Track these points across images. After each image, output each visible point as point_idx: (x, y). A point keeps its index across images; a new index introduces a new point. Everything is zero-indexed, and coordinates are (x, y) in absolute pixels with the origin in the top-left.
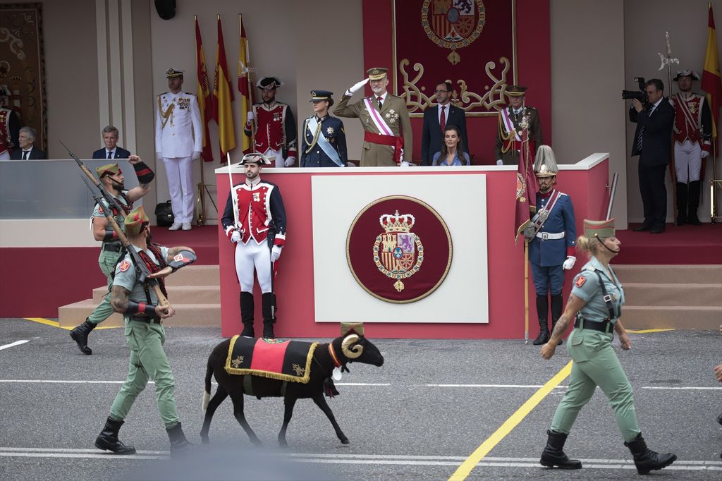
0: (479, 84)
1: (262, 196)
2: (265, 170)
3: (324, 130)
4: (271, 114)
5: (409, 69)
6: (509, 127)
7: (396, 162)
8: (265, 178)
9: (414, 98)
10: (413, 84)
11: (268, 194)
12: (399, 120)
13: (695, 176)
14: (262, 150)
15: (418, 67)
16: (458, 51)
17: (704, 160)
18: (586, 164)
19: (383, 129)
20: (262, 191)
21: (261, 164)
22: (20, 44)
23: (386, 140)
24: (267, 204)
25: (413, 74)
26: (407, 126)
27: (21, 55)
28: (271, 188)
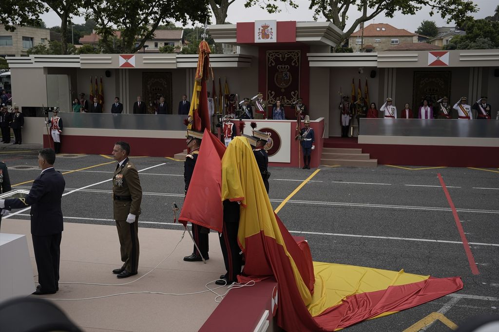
0: (289, 98)
1: (231, 126)
2: (231, 119)
3: (247, 108)
4: (233, 104)
5: (271, 93)
6: (298, 109)
7: (264, 118)
8: (231, 122)
9: (272, 101)
10: (271, 97)
11: (232, 126)
12: (265, 107)
13: (347, 124)
14: (230, 114)
15: (273, 92)
16: (284, 88)
17: (350, 120)
18: (318, 120)
19: (261, 109)
20: (231, 125)
21: (230, 118)
22: (166, 83)
23: (262, 112)
24: (232, 128)
25: (272, 95)
26: (267, 109)
27: (166, 86)
28: (233, 124)
